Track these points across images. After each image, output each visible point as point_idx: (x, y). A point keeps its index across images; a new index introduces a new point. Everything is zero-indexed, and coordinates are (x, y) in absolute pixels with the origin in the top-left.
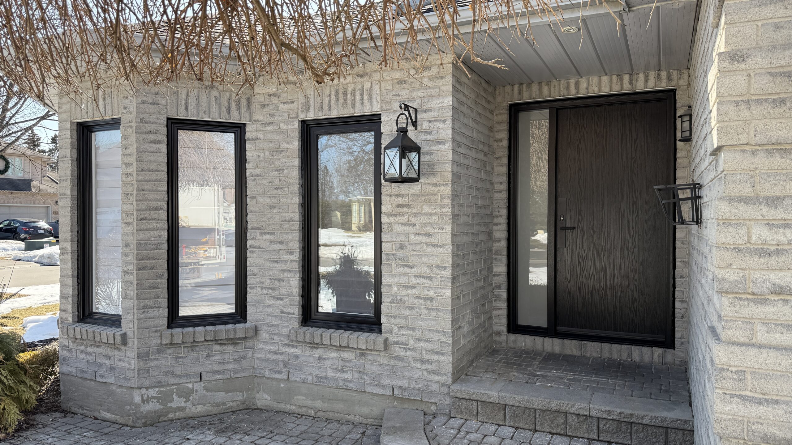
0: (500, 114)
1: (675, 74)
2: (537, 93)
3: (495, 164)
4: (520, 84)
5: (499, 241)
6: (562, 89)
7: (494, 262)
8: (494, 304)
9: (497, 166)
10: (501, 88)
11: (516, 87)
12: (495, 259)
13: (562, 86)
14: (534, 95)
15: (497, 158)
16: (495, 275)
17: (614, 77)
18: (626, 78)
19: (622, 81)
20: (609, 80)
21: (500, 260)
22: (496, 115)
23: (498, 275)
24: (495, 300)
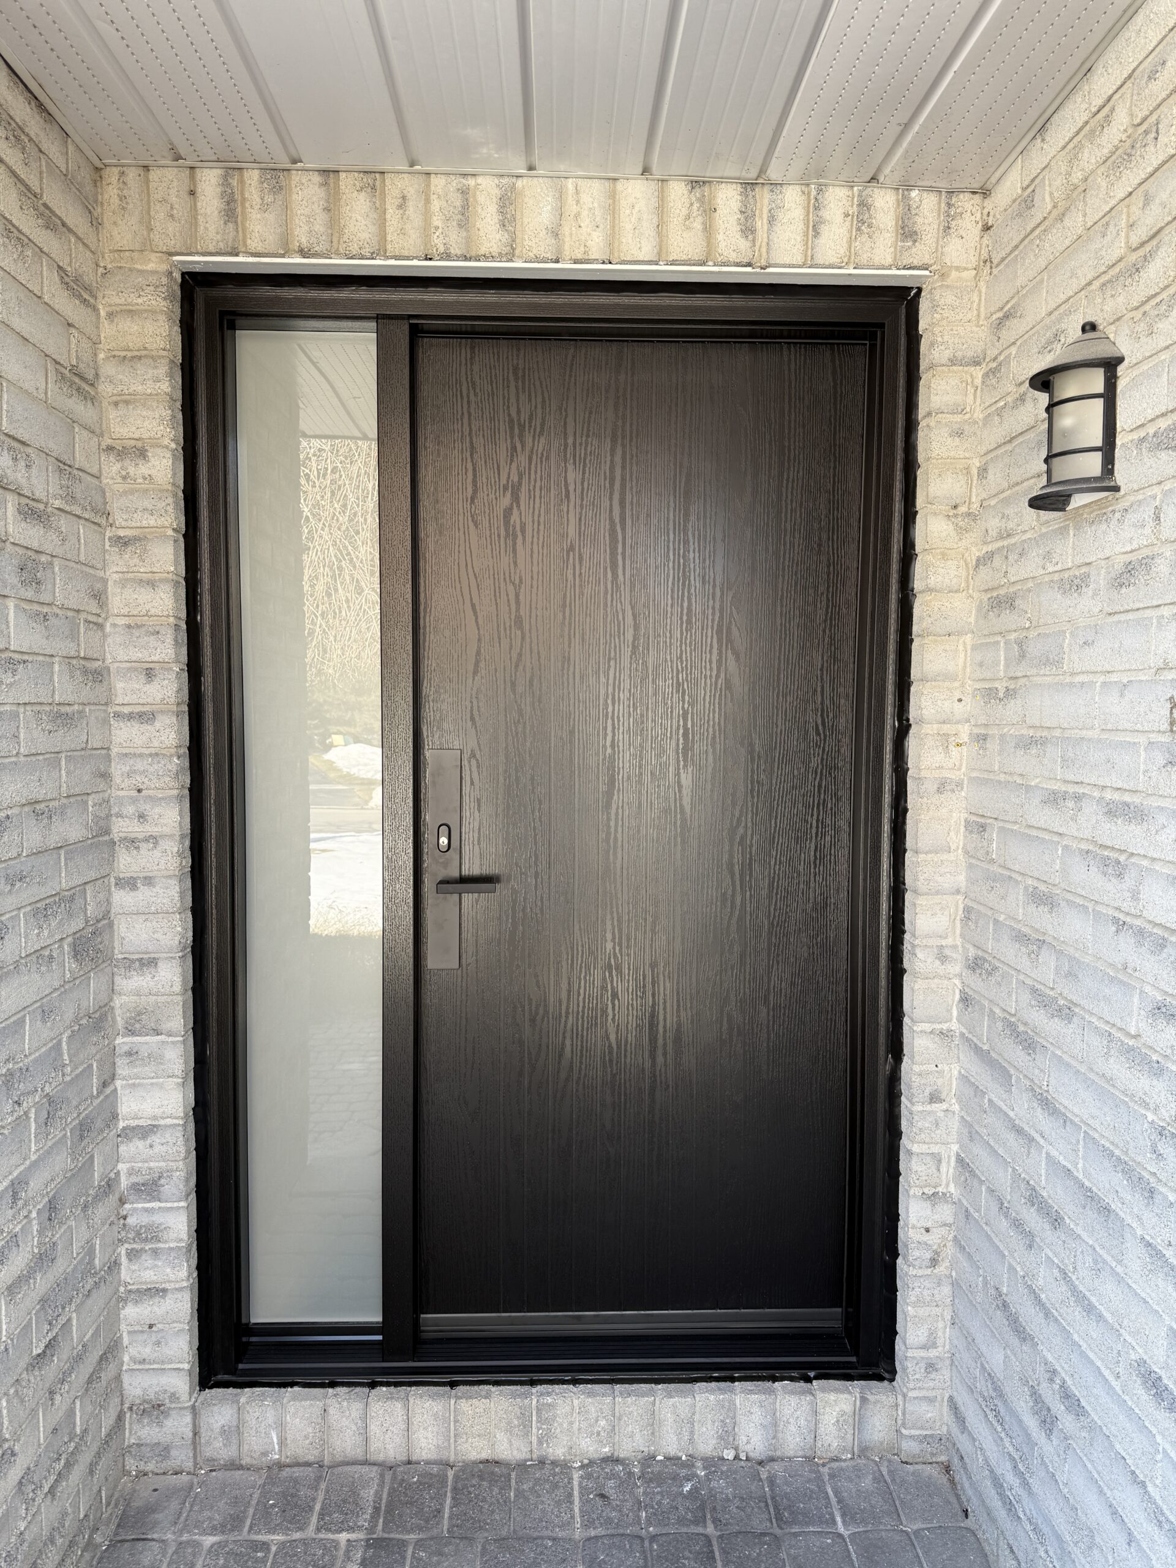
0: (131, 313)
1: (927, 206)
2: (319, 227)
3: (113, 574)
4: (232, 168)
5: (148, 963)
6: (437, 221)
7: (123, 1068)
8: (128, 1273)
9: (123, 583)
10: (132, 174)
11: (209, 181)
12: (129, 1054)
13: (436, 205)
14: (301, 236)
15: (123, 543)
16: (128, 1133)
17: (678, 190)
18: (728, 198)
19: (709, 210)
20: (654, 202)
21: (155, 1058)
22: (111, 315)
23: (145, 1132)
24: (132, 1255)
